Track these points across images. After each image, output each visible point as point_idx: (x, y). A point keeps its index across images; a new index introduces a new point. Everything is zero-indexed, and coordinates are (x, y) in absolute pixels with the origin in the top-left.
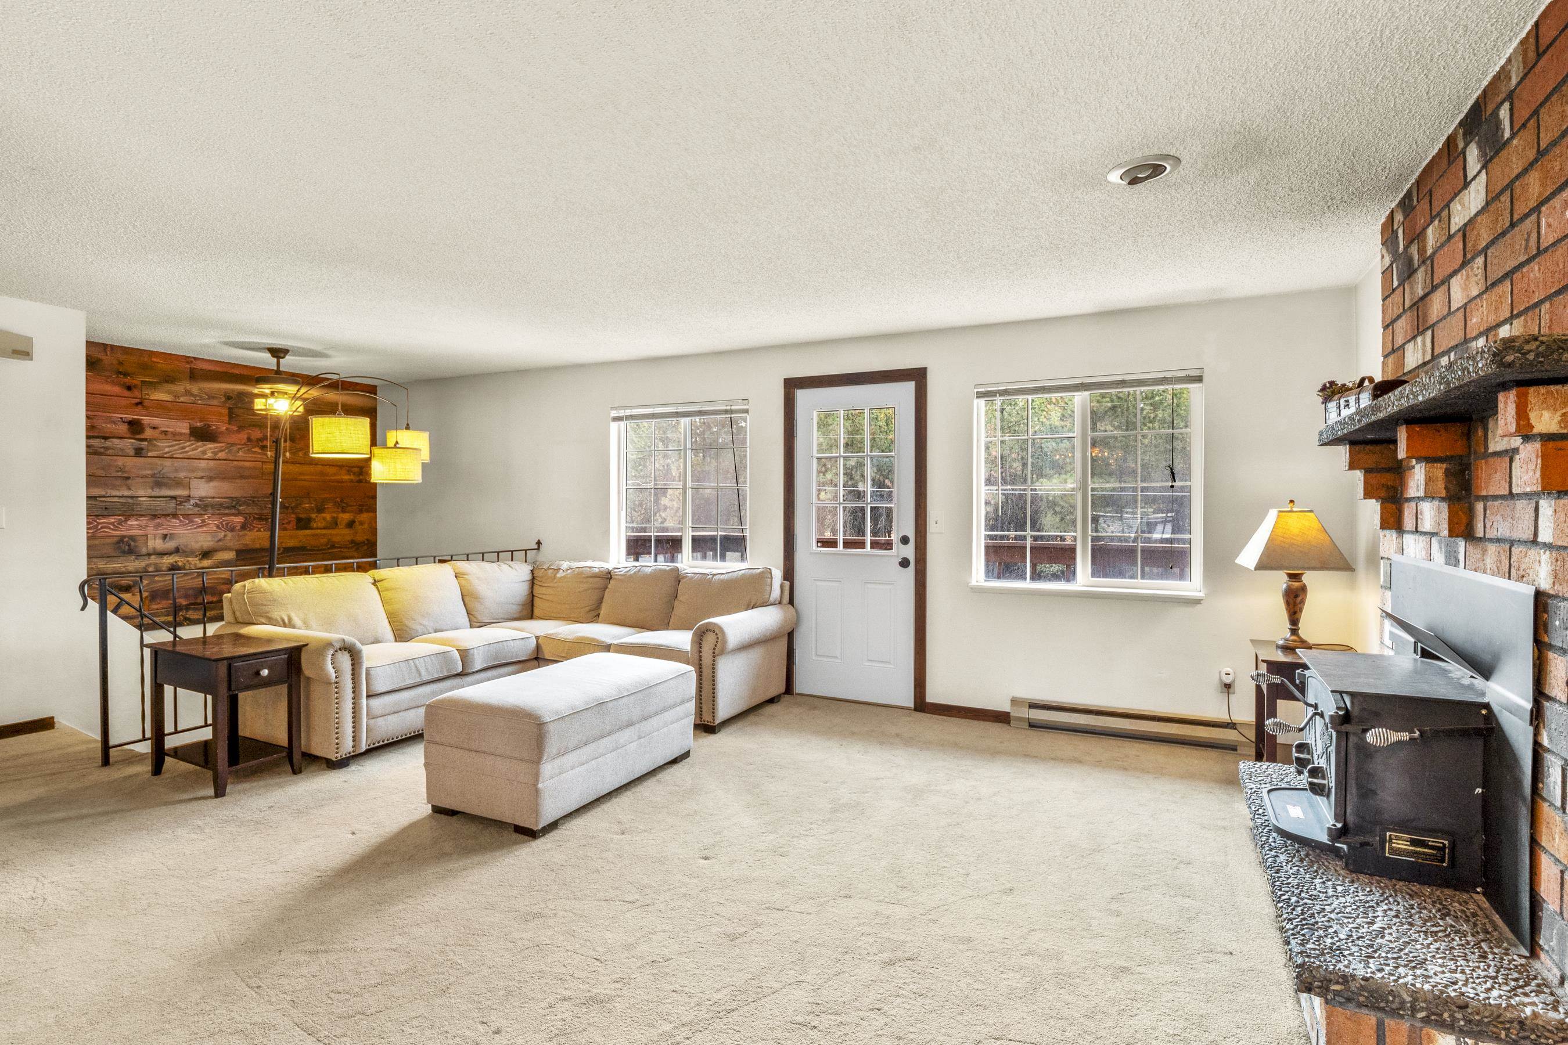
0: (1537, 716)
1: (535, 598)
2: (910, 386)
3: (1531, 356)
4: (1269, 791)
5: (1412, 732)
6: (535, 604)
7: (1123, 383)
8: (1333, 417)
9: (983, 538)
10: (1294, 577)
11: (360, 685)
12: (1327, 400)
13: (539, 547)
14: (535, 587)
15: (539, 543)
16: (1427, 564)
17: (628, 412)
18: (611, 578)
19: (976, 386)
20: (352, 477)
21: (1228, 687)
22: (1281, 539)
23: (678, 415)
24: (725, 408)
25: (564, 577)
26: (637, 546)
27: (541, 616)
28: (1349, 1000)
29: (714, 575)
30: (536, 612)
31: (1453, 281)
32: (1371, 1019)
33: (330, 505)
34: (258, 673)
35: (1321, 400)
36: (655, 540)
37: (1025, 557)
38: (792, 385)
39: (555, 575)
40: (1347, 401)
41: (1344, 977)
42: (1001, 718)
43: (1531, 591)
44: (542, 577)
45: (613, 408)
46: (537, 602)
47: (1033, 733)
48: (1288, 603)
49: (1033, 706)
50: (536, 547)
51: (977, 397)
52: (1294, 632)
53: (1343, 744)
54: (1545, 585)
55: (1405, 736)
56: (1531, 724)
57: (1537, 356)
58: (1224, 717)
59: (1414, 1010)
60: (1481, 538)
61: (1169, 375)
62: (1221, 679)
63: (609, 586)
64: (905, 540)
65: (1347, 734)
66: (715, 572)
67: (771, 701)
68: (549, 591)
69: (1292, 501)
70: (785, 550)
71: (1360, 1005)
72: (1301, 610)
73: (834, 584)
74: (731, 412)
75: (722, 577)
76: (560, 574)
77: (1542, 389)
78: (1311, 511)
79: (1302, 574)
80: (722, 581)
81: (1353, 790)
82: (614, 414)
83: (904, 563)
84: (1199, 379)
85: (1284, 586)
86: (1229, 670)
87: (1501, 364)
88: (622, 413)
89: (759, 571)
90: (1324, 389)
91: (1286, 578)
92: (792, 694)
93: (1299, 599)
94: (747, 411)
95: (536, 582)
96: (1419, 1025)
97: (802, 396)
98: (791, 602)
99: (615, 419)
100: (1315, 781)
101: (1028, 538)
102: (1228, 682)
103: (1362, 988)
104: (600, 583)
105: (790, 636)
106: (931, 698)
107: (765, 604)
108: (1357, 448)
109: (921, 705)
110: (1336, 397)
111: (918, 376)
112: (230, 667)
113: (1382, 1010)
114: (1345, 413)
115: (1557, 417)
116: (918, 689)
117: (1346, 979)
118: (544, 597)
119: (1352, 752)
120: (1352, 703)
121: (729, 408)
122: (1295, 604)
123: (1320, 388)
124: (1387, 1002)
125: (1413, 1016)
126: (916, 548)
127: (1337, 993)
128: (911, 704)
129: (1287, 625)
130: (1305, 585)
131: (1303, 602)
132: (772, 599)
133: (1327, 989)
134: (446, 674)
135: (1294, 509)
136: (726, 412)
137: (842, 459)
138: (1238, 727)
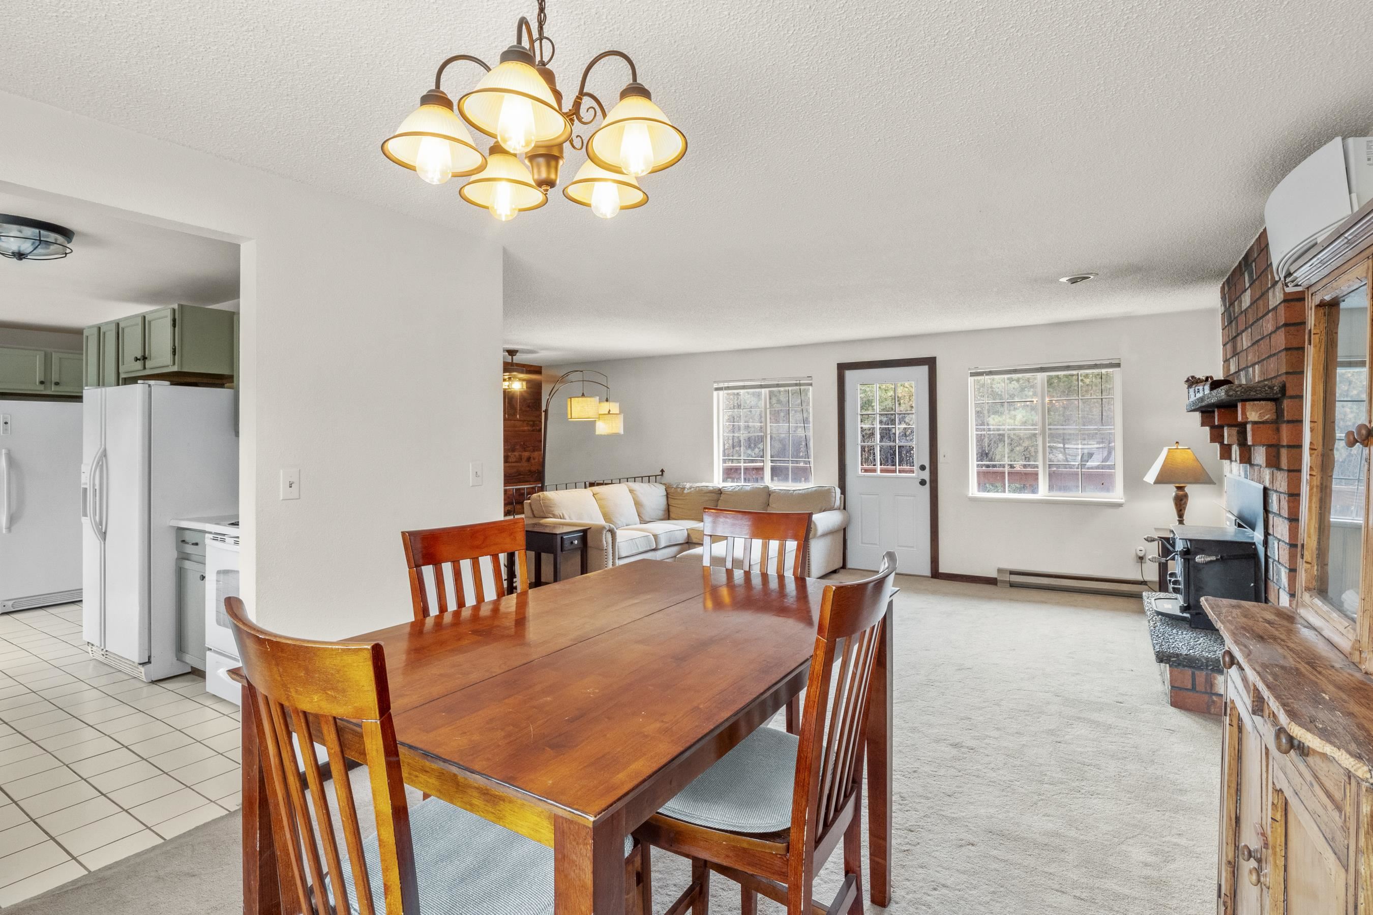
0: (1266, 543)
1: (670, 507)
2: (925, 369)
3: (1239, 393)
4: (1155, 600)
5: (1217, 556)
6: (670, 510)
7: (1068, 368)
8: (1193, 398)
9: (975, 466)
10: (1180, 488)
11: (615, 552)
12: (1190, 387)
13: (662, 473)
14: (669, 499)
15: (662, 471)
16: (1238, 478)
17: (726, 385)
18: (721, 493)
19: (969, 369)
20: (529, 428)
21: (1141, 559)
22: (1170, 465)
23: (761, 387)
24: (795, 382)
25: (688, 493)
26: (730, 473)
27: (676, 518)
28: (1179, 664)
29: (794, 491)
30: (672, 515)
31: (1243, 334)
32: (1189, 672)
33: (518, 447)
34: (572, 543)
35: (1186, 386)
36: (744, 469)
37: (1005, 478)
38: (843, 368)
39: (683, 491)
40: (1198, 389)
41: (1177, 654)
42: (991, 581)
43: (1261, 487)
44: (673, 493)
45: (715, 382)
46: (672, 509)
47: (1013, 589)
48: (1176, 504)
49: (1012, 573)
50: (661, 473)
51: (971, 376)
52: (1181, 521)
53: (1187, 566)
54: (1267, 485)
55: (1213, 558)
56: (1263, 546)
57: (1241, 393)
58: (1139, 578)
59: (1207, 666)
60: (1250, 464)
61: (1098, 363)
62: (1136, 554)
63: (721, 498)
64: (923, 468)
65: (1189, 559)
66: (794, 489)
67: (835, 572)
68: (679, 502)
69: (1177, 443)
70: (839, 475)
71: (1184, 666)
72: (1185, 508)
73: (873, 496)
74: (800, 385)
75: (800, 492)
76: (686, 491)
77: (1251, 403)
78: (1189, 449)
79: (1184, 487)
80: (800, 494)
81: (1192, 587)
82: (715, 386)
83: (923, 483)
84: (1118, 365)
85: (1174, 494)
86: (1142, 548)
87: (1228, 396)
88: (721, 385)
89: (826, 488)
90: (1188, 380)
91: (1175, 489)
92: (846, 569)
93: (1183, 502)
94: (811, 385)
95: (669, 496)
96: (1210, 672)
97: (849, 374)
98: (844, 508)
99: (717, 389)
100: (1176, 586)
101: (1006, 466)
102: (1141, 555)
103: (1185, 658)
104: (715, 496)
105: (845, 530)
106: (943, 569)
107: (831, 509)
108: (1206, 415)
109: (936, 574)
110: (1194, 386)
111: (931, 363)
112: (562, 538)
113: (1194, 667)
114: (1199, 395)
115: (1258, 415)
116: (933, 564)
117: (1178, 655)
118: (676, 506)
119: (1191, 569)
120: (1191, 545)
121: (798, 382)
122: (1180, 505)
123: (1186, 380)
124: (1196, 663)
125: (1207, 669)
126: (931, 473)
127: (1174, 662)
128: (928, 573)
129: (1177, 518)
130: (1186, 493)
131: (1186, 503)
132: (836, 506)
133: (1170, 660)
134: (649, 549)
135: (1179, 447)
136: (796, 385)
137: (878, 415)
138: (1148, 583)
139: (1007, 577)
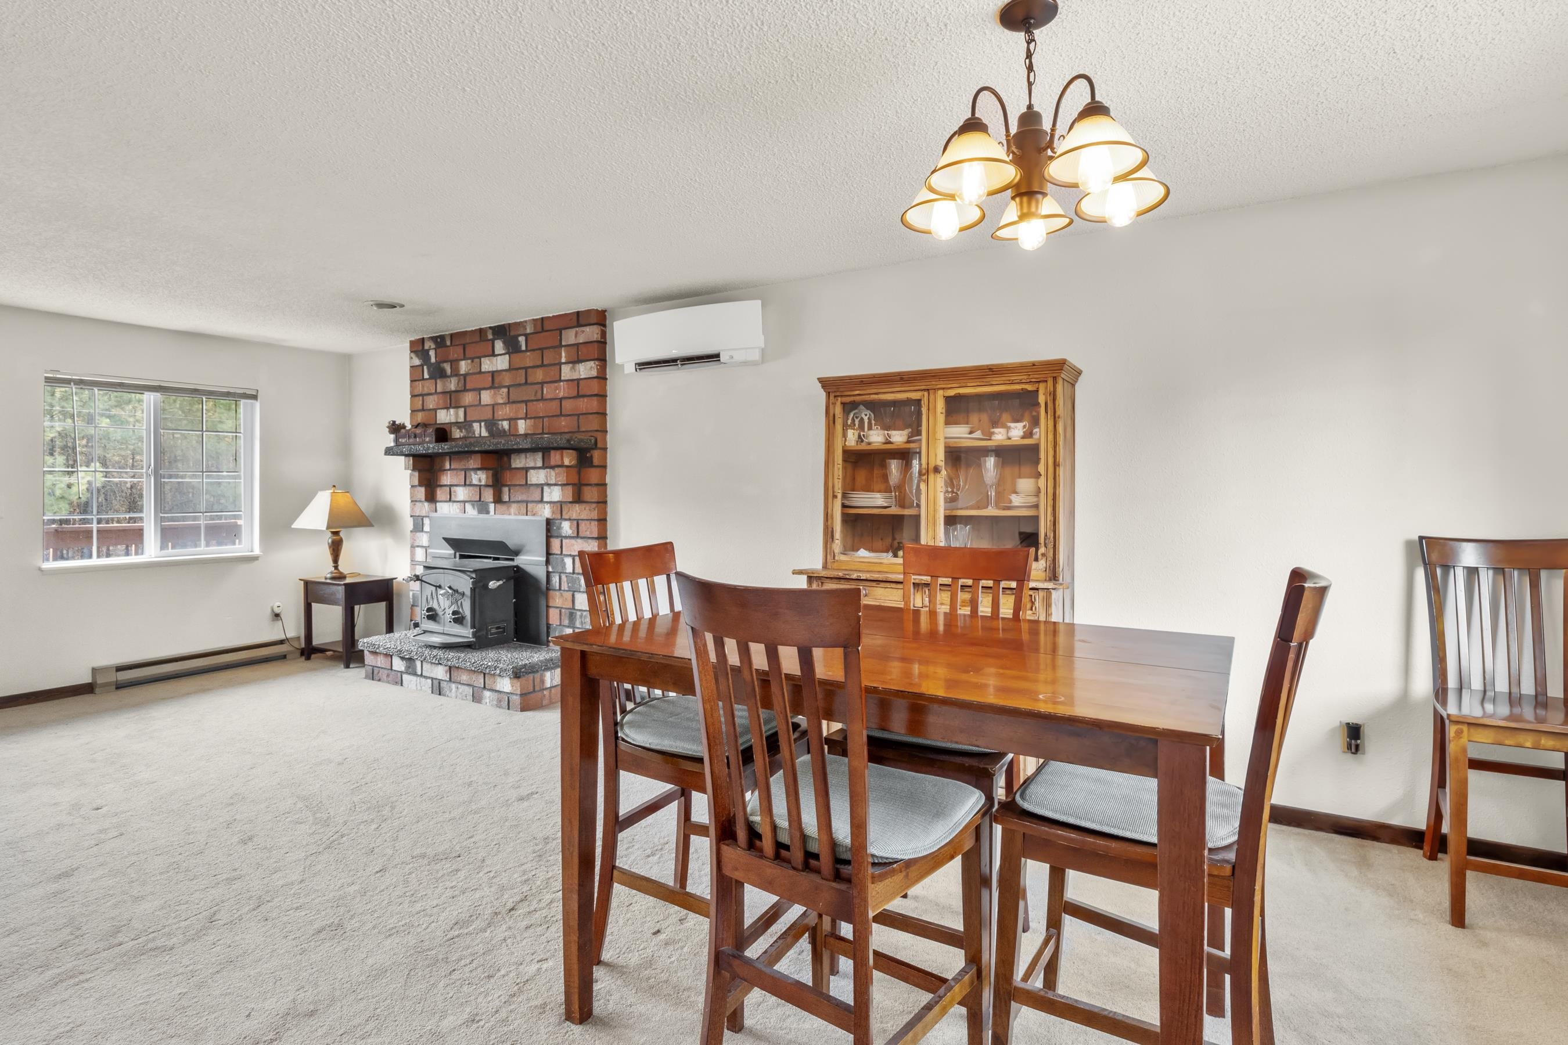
0: (547, 563)
10: (337, 535)
16: (464, 516)
19: (46, 371)
21: (278, 616)
22: (336, 509)
32: (531, 677)
42: (85, 690)
48: (332, 550)
49: (120, 669)
52: (336, 567)
54: (550, 516)
55: (501, 582)
56: (543, 565)
60: (506, 502)
61: (232, 390)
62: (273, 610)
65: (476, 589)
69: (334, 486)
72: (339, 554)
78: (348, 492)
79: (341, 532)
81: (477, 613)
84: (254, 397)
85: (330, 541)
86: (278, 604)
91: (330, 534)
93: (338, 547)
101: (95, 521)
102: (278, 612)
108: (417, 460)
119: (478, 597)
120: (476, 575)
122: (336, 551)
129: (331, 564)
130: (342, 539)
131: (341, 548)
135: (337, 491)
138: (289, 641)
139: (113, 677)
